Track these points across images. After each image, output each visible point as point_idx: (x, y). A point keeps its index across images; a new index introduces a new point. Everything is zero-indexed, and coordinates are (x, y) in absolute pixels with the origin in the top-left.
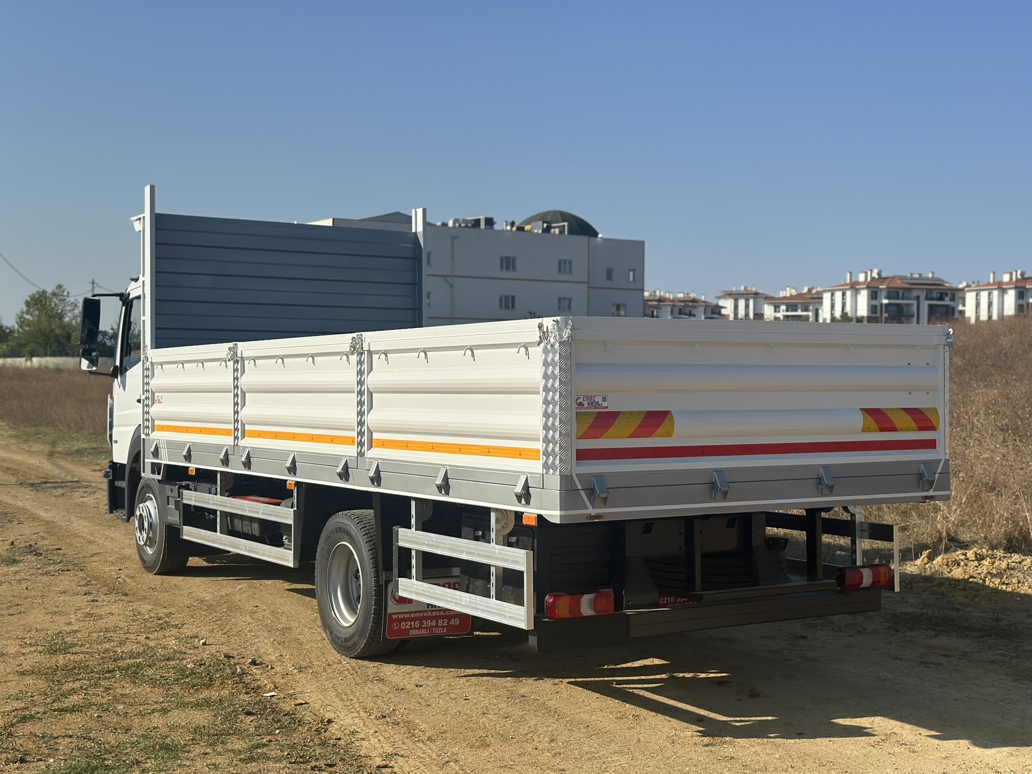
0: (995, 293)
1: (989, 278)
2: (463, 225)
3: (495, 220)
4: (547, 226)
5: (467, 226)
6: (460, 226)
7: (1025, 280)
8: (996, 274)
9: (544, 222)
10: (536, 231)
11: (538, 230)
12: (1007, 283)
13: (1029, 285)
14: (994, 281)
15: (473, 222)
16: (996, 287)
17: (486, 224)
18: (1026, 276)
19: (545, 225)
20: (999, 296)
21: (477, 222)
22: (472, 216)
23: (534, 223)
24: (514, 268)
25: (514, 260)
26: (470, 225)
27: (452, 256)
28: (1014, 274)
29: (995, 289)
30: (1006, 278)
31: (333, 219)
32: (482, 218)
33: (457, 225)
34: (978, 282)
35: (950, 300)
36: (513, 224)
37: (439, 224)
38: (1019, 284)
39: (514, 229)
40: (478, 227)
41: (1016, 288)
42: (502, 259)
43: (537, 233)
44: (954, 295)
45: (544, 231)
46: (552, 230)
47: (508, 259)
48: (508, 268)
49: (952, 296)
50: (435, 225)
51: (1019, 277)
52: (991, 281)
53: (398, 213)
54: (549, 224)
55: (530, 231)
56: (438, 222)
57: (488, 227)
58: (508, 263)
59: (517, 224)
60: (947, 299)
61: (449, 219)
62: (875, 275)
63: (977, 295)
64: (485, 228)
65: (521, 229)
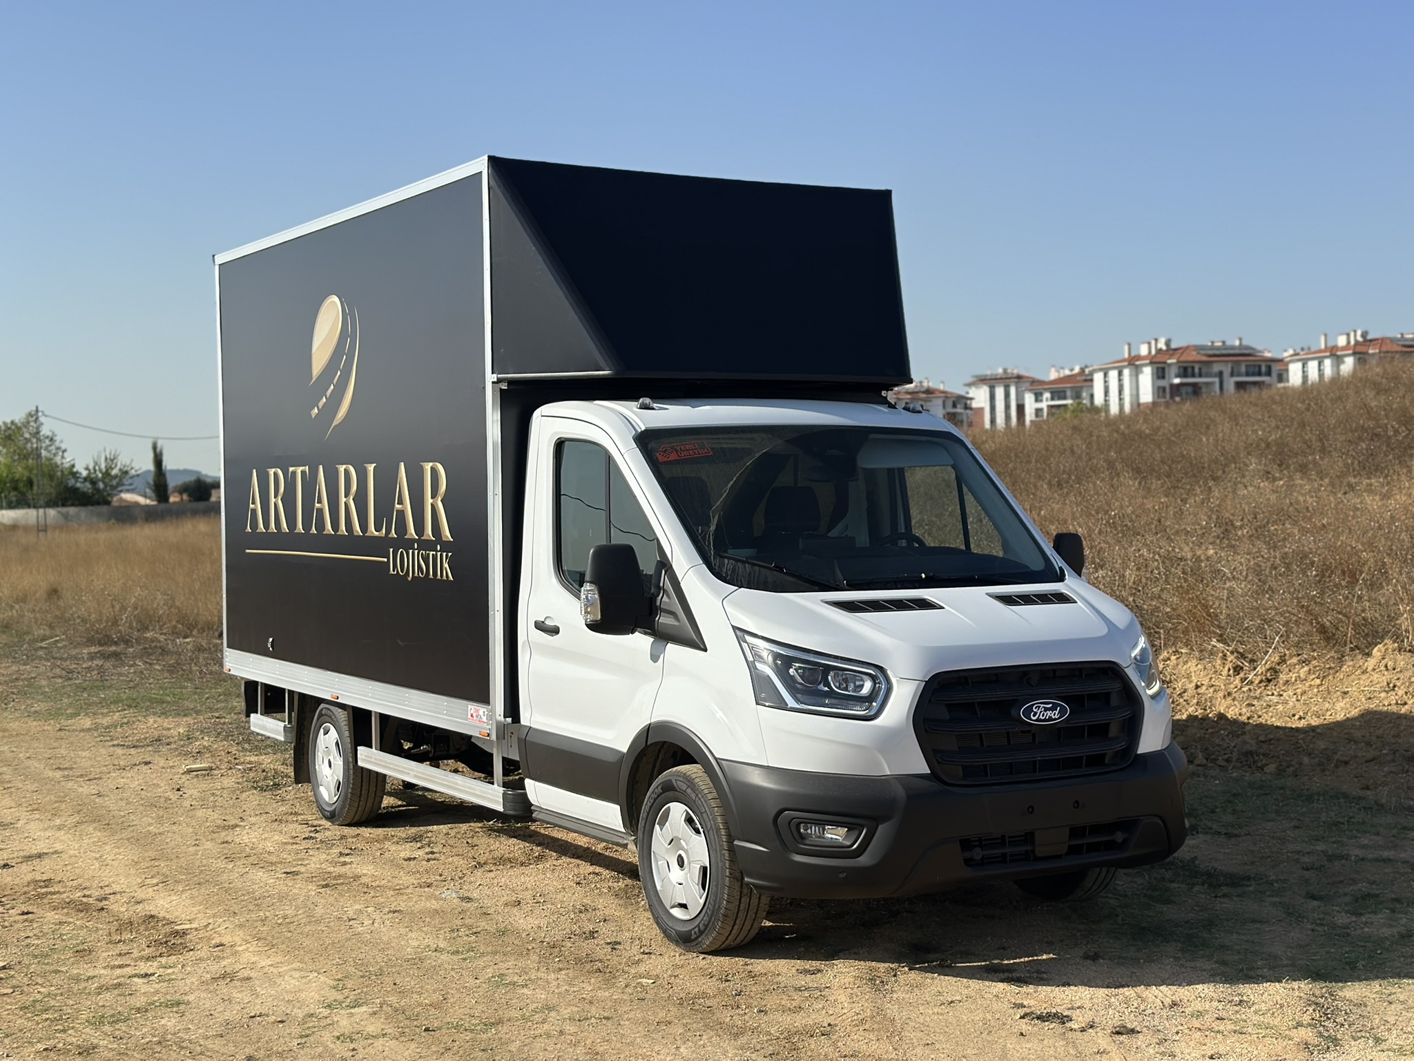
0: (1328, 360)
1: (1319, 344)
7: (1368, 343)
8: (1328, 337)
12: (1343, 349)
13: (1373, 349)
14: (1326, 347)
16: (1329, 355)
18: (1369, 337)
28: (1352, 334)
29: (1326, 357)
30: (1342, 341)
38: (1359, 349)
41: (1354, 354)
44: (1271, 367)
49: (1268, 369)
51: (1360, 339)
52: (1323, 346)
60: (1260, 373)
62: (1162, 345)
63: (1303, 366)
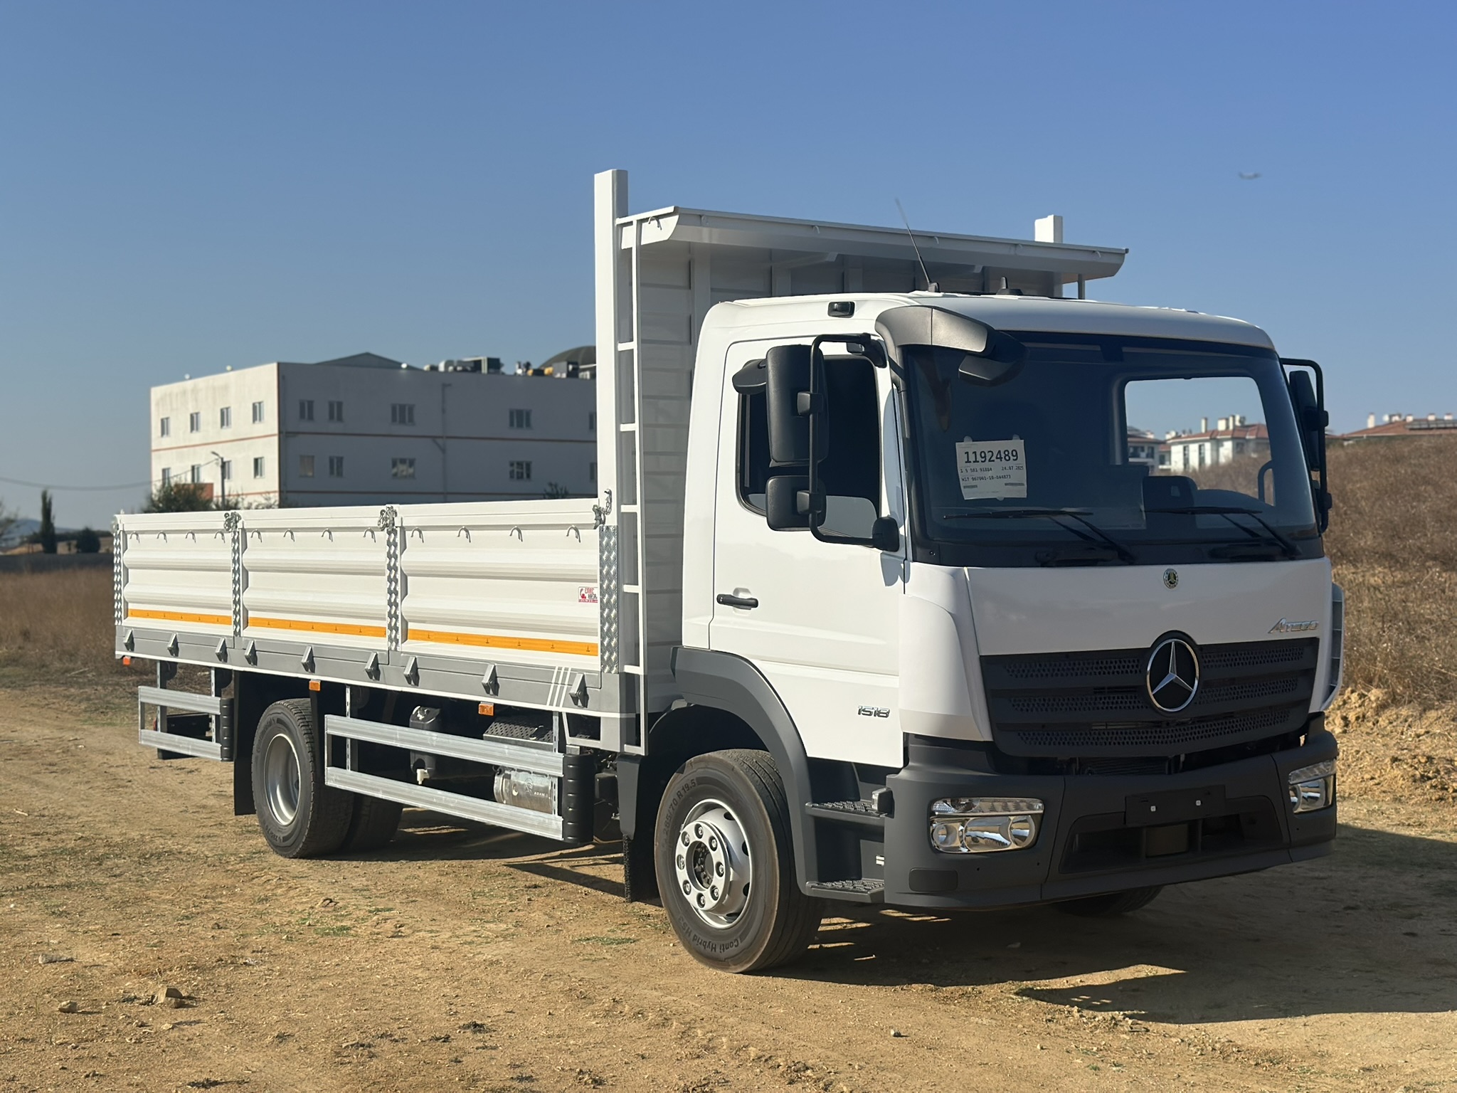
0: (1208, 446)
1: (1200, 428)
2: (459, 368)
3: (502, 361)
4: (573, 369)
5: (464, 370)
6: (455, 369)
7: (1246, 429)
8: (1209, 421)
9: (569, 363)
10: (558, 375)
11: (561, 373)
12: (1223, 433)
13: (1250, 435)
14: (1206, 431)
15: (472, 365)
16: (1208, 438)
17: (489, 367)
18: (1247, 423)
19: (571, 367)
20: (1212, 450)
21: (477, 365)
22: (471, 357)
23: (556, 365)
24: (528, 425)
25: (528, 414)
26: (469, 369)
27: (444, 411)
28: (1231, 419)
29: (1206, 441)
30: (1221, 426)
31: (279, 365)
32: (484, 359)
33: (451, 368)
34: (1191, 432)
35: (1148, 456)
36: (528, 366)
37: (426, 368)
38: (1237, 434)
39: (530, 372)
40: (478, 372)
41: (1233, 439)
42: (511, 414)
43: (560, 379)
44: (1153, 449)
45: (569, 374)
46: (581, 375)
47: (520, 413)
48: (520, 425)
49: (1150, 451)
50: (422, 370)
51: (1238, 423)
52: (1203, 431)
53: (368, 355)
54: (575, 366)
55: (551, 375)
56: (425, 365)
57: (491, 370)
58: (520, 418)
59: (535, 366)
60: (1143, 455)
61: (440, 361)
63: (1185, 449)
64: (488, 372)
65: (539, 372)
